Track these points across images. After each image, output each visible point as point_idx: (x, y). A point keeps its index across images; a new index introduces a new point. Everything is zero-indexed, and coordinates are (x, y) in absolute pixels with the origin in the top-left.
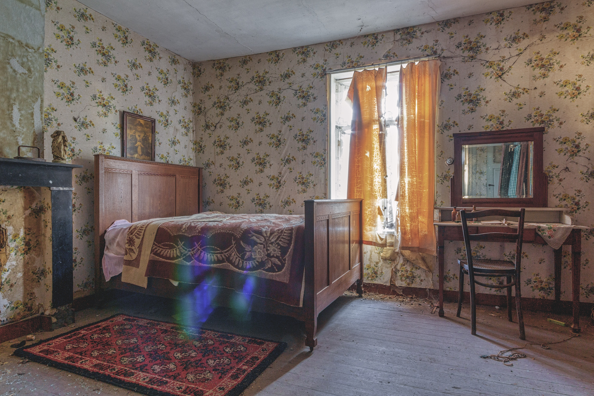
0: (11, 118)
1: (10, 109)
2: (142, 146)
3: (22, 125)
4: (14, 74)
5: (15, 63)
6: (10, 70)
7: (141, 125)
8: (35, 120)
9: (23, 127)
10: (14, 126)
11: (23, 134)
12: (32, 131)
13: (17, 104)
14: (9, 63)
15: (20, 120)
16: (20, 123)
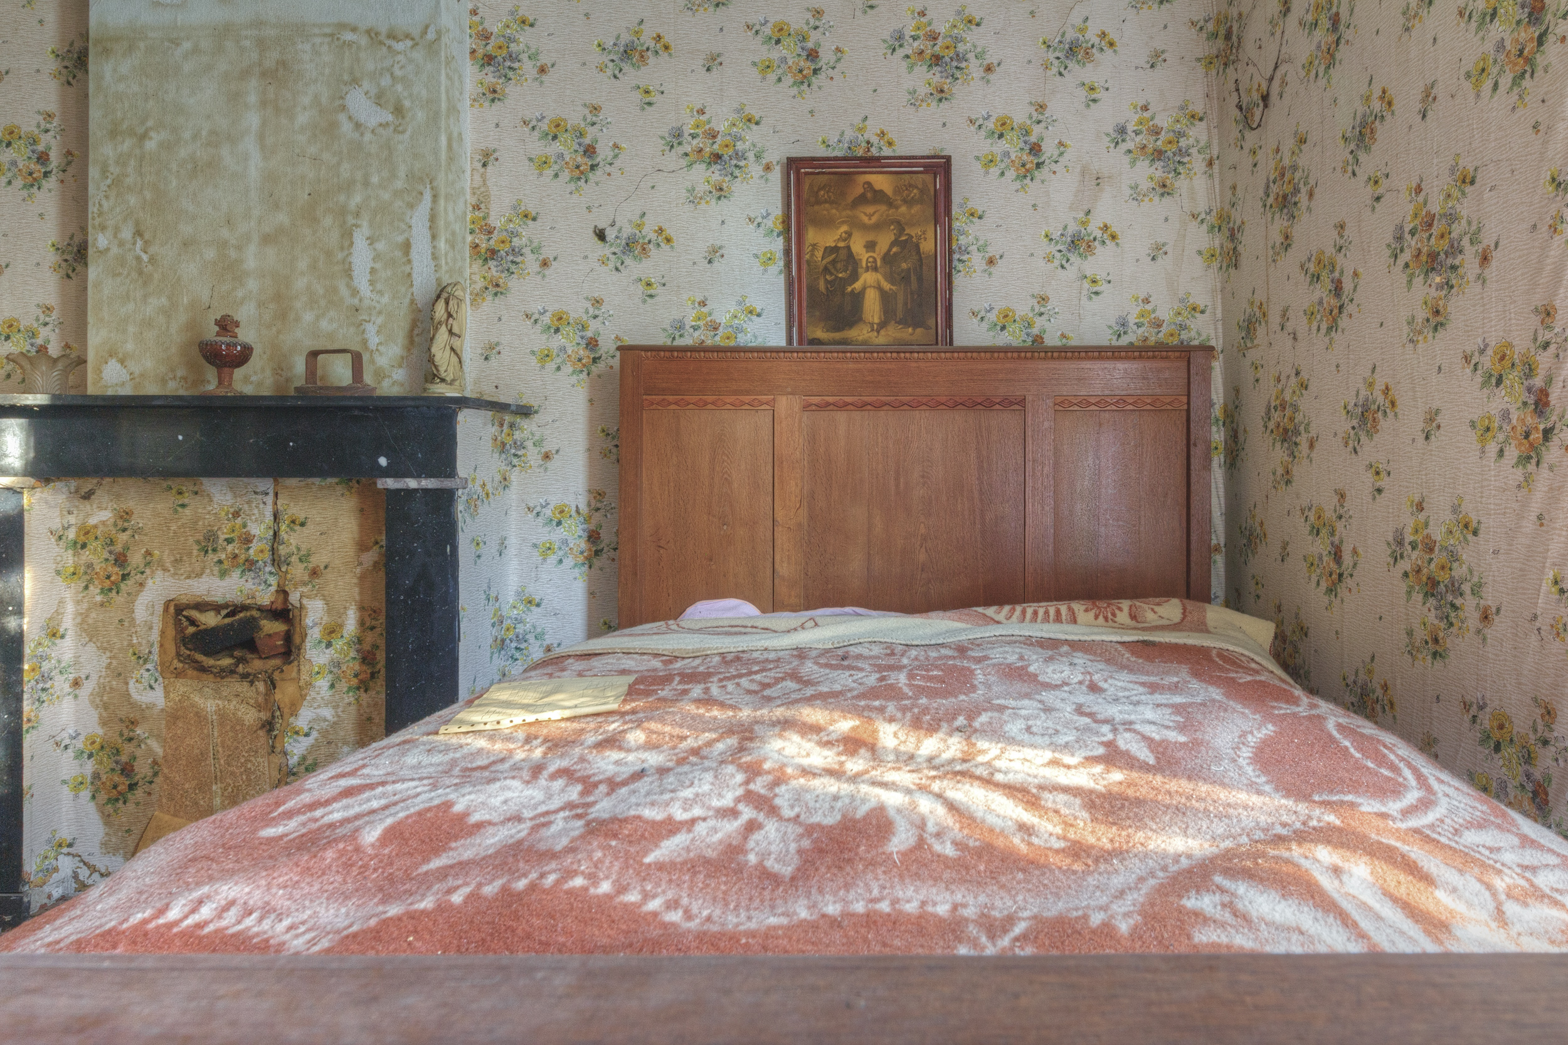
0: (348, 273)
1: (346, 244)
2: (887, 286)
3: (379, 286)
4: (357, 135)
5: (359, 103)
6: (346, 127)
7: (878, 197)
8: (415, 264)
9: (381, 293)
10: (355, 292)
11: (380, 313)
12: (407, 301)
13: (365, 224)
14: (343, 108)
15: (373, 271)
16: (372, 283)
